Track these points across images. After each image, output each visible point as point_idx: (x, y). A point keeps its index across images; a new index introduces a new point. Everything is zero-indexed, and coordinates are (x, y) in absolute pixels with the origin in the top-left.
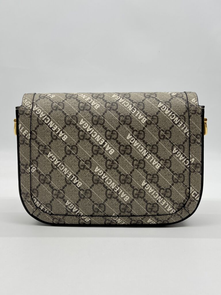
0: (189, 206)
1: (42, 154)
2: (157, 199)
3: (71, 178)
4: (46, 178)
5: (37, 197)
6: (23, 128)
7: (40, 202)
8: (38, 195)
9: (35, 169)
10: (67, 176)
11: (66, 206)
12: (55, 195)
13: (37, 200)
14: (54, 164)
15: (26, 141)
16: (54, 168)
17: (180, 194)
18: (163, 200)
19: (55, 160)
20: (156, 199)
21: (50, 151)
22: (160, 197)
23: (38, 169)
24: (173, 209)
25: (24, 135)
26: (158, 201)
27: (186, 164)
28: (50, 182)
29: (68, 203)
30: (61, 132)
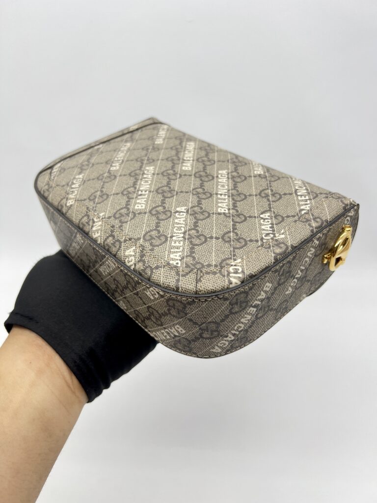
0: (208, 276)
2: (174, 235)
11: (74, 178)
17: (214, 254)
18: (181, 240)
20: (172, 232)
22: (182, 235)
24: (180, 260)
26: (172, 237)
27: (265, 236)
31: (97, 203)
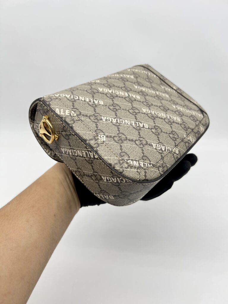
1: (97, 122)
3: (137, 125)
4: (120, 137)
5: (129, 157)
6: (62, 110)
7: (136, 161)
8: (128, 155)
9: (104, 136)
10: (132, 125)
11: (156, 149)
12: (140, 144)
13: (132, 160)
14: (115, 123)
15: (75, 119)
16: (118, 126)
19: (112, 120)
21: (101, 116)
23: (106, 134)
25: (69, 115)
28: (126, 137)
29: (154, 145)
30: (94, 100)
31: (178, 137)
